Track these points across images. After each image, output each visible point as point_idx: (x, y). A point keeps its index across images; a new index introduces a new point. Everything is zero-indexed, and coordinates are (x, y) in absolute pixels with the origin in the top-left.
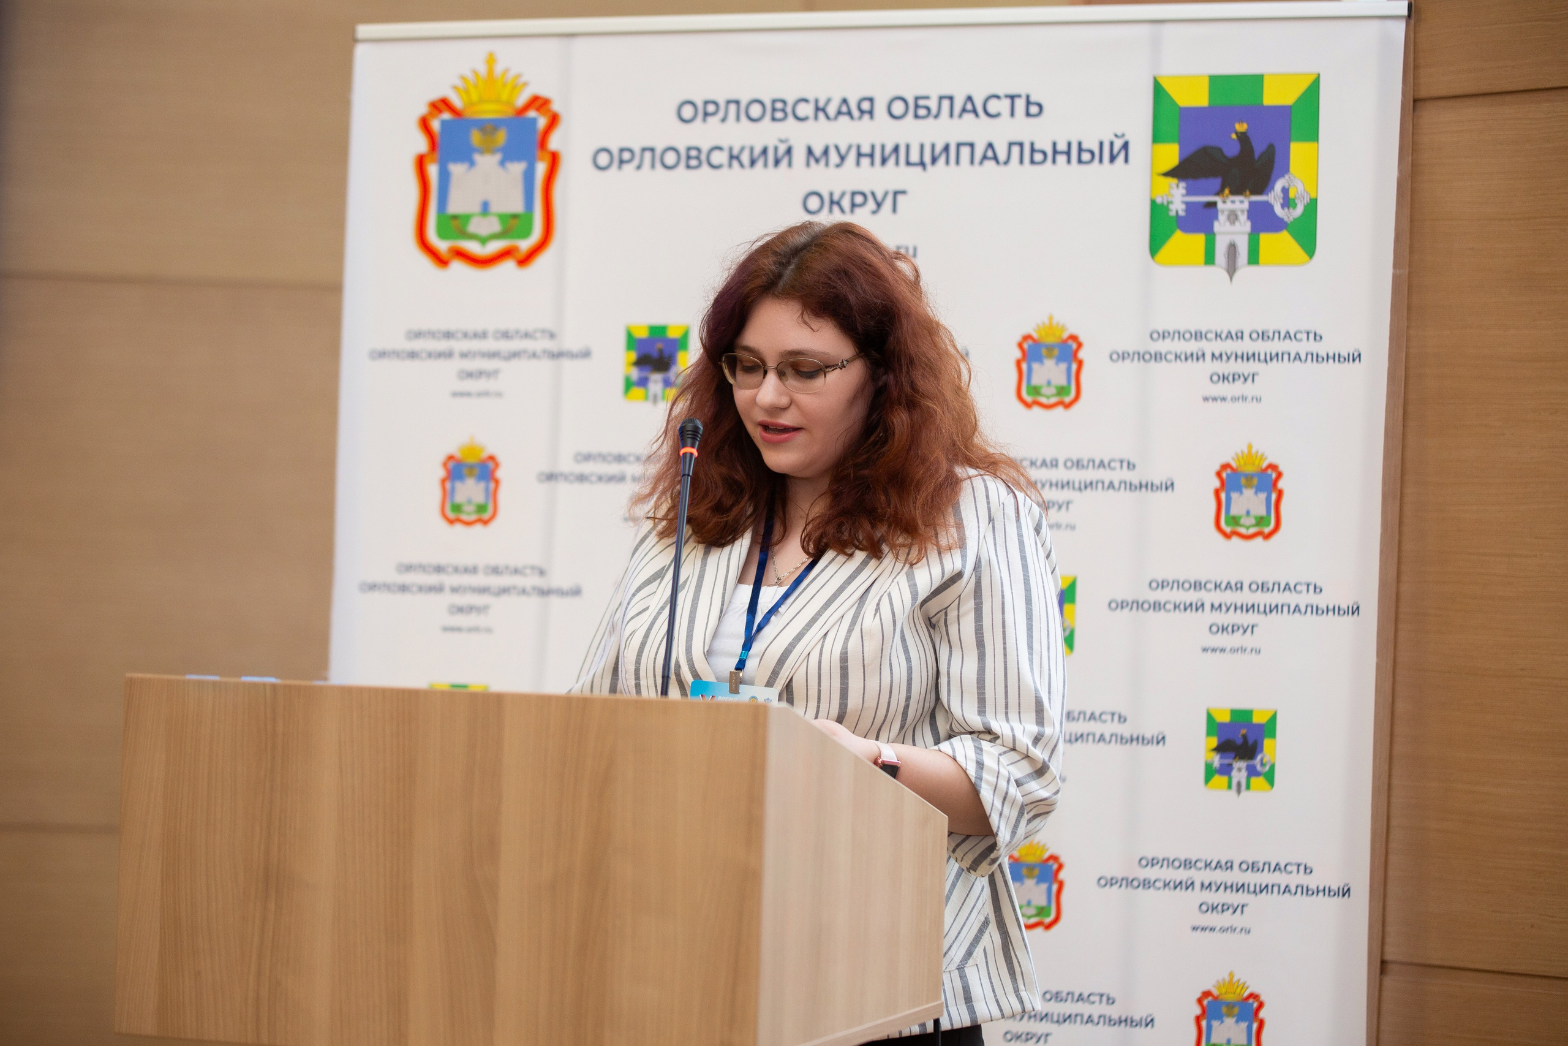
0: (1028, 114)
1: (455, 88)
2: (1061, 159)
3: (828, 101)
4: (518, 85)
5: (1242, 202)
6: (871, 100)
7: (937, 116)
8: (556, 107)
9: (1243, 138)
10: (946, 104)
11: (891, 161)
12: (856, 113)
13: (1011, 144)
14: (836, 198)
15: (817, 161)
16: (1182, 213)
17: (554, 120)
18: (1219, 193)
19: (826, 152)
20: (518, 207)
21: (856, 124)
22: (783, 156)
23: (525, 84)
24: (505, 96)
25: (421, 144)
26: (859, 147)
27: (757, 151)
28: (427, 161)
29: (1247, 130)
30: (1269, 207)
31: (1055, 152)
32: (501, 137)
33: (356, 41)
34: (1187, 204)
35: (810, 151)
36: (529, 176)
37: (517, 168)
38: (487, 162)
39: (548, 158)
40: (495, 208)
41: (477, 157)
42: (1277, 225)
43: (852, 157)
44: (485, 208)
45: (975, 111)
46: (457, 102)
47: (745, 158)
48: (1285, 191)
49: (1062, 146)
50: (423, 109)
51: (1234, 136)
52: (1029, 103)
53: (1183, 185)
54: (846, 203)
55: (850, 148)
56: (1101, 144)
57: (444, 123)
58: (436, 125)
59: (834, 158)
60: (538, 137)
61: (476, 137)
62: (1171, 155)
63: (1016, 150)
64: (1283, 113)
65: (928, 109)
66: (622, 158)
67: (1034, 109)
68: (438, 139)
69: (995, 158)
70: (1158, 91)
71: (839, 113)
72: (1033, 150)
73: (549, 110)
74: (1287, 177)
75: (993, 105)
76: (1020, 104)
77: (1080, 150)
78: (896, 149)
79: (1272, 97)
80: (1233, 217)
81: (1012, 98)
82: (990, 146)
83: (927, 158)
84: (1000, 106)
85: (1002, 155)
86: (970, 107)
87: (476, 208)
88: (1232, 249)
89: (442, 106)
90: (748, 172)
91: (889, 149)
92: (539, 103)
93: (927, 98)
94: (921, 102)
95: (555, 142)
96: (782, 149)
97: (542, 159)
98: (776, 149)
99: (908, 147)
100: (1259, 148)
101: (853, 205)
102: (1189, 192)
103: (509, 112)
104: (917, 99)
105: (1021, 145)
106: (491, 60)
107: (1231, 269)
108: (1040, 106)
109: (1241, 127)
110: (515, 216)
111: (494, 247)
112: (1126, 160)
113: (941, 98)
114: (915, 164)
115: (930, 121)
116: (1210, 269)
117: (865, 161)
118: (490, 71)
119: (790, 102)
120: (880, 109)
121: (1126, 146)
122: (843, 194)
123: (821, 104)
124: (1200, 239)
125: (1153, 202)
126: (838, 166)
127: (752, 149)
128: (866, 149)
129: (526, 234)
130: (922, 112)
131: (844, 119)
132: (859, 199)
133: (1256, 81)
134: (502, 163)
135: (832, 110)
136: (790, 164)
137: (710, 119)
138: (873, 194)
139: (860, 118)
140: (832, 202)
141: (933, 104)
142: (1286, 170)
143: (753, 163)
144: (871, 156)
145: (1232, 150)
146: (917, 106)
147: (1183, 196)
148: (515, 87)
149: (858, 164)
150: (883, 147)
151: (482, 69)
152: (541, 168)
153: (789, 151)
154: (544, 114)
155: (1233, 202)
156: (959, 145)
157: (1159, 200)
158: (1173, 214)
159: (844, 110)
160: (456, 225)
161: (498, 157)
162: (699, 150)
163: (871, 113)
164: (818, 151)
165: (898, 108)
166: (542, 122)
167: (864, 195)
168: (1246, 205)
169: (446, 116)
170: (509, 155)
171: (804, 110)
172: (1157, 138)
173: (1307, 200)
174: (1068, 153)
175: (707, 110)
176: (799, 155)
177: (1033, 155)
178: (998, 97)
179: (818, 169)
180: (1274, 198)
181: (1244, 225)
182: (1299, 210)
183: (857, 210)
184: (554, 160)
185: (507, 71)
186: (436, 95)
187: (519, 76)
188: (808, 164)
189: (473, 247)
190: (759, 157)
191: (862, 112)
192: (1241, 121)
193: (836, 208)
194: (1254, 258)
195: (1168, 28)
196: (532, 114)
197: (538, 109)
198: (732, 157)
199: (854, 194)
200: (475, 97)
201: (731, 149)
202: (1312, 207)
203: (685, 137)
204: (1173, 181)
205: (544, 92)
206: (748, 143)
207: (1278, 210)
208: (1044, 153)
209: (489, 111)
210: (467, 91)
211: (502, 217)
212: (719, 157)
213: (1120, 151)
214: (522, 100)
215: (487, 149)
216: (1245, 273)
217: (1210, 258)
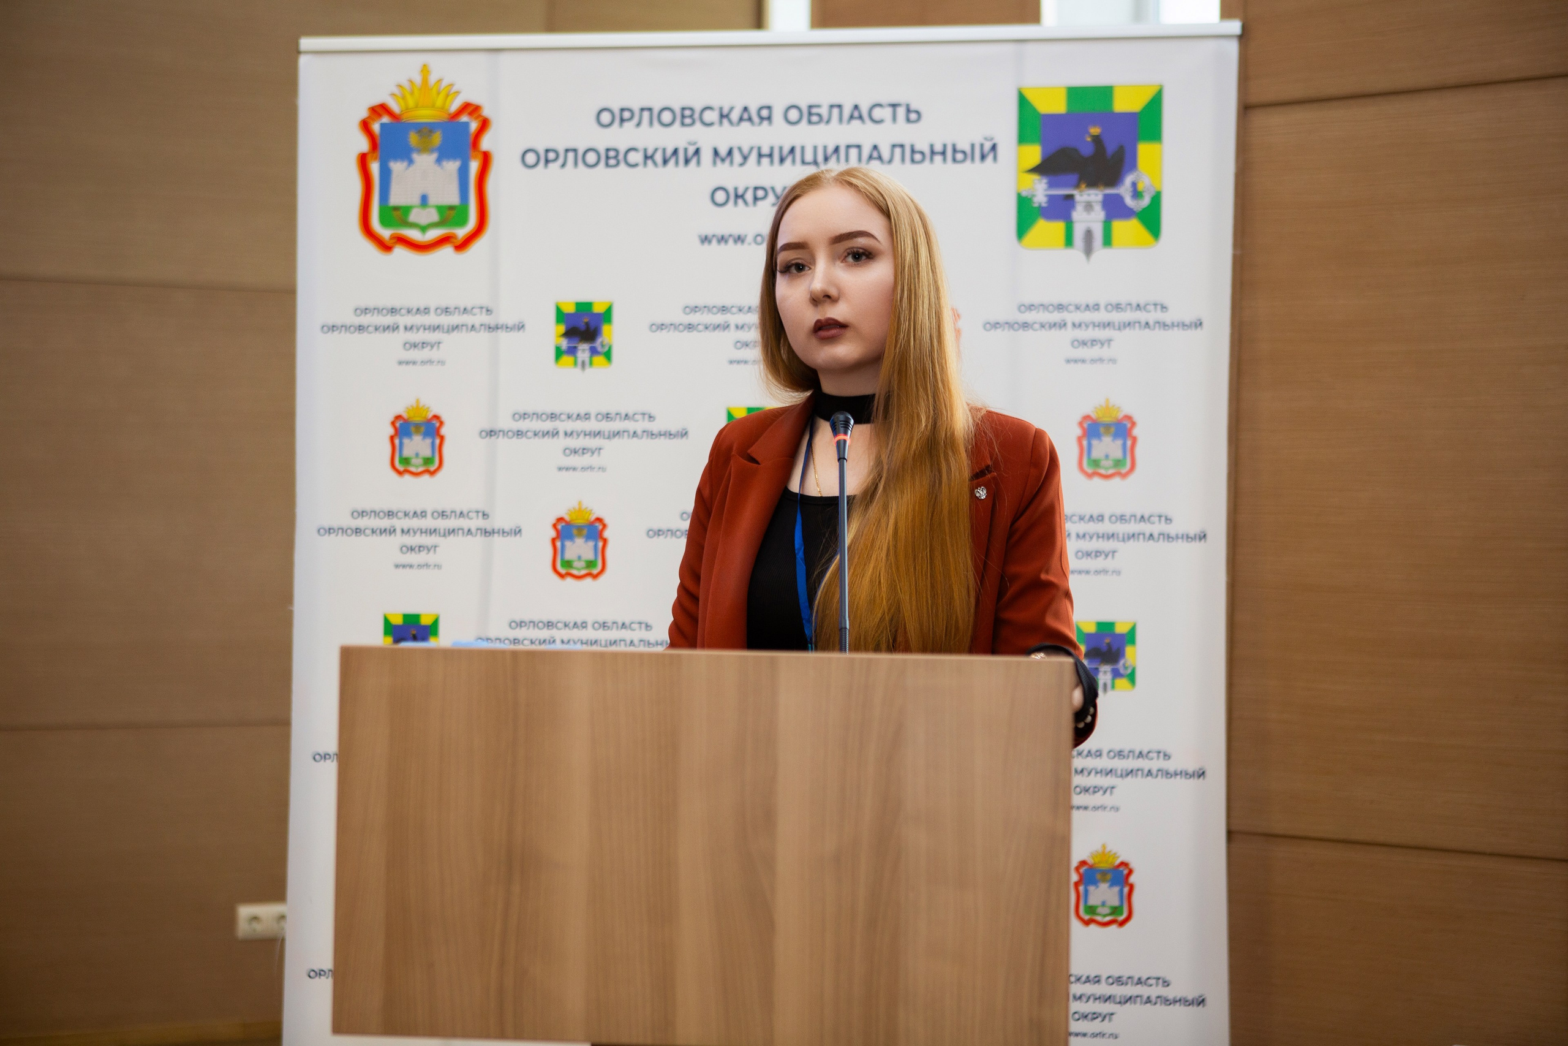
0: (908, 120)
1: (393, 95)
2: (938, 159)
3: (732, 109)
4: (451, 92)
5: (1097, 195)
6: (769, 108)
7: (828, 122)
8: (486, 112)
9: (1097, 139)
10: (836, 111)
11: (789, 161)
12: (756, 119)
13: (894, 146)
14: (740, 192)
15: (723, 160)
16: (1044, 205)
17: (485, 124)
18: (1077, 186)
19: (730, 153)
20: (454, 199)
21: (756, 129)
22: (692, 157)
23: (458, 93)
24: (439, 102)
25: (364, 145)
26: (759, 149)
27: (669, 152)
28: (369, 157)
29: (1101, 133)
30: (1119, 199)
31: (933, 153)
32: (437, 138)
33: (299, 52)
34: (1048, 196)
35: (716, 153)
36: (463, 172)
37: (453, 166)
38: (425, 161)
39: (481, 157)
40: (433, 200)
41: (415, 156)
42: (1127, 213)
43: (754, 157)
44: (424, 200)
45: (861, 117)
46: (395, 107)
47: (658, 157)
48: (1134, 185)
49: (938, 148)
50: (364, 114)
51: (1089, 139)
52: (908, 111)
53: (1045, 181)
54: (749, 196)
55: (751, 149)
56: (973, 146)
57: (383, 125)
58: (376, 127)
59: (737, 158)
60: (471, 139)
62: (1034, 154)
63: (898, 151)
64: (1131, 118)
65: (819, 115)
66: (547, 157)
67: (913, 116)
68: (378, 141)
69: (880, 158)
70: (1023, 101)
71: (741, 119)
72: (913, 151)
73: (480, 116)
74: (1135, 174)
75: (877, 113)
76: (901, 112)
77: (955, 151)
78: (792, 150)
79: (1121, 105)
80: (1089, 207)
81: (894, 106)
82: (875, 147)
83: (820, 158)
84: (883, 113)
85: (886, 155)
86: (856, 114)
87: (415, 200)
88: (1089, 235)
89: (380, 110)
90: (661, 170)
91: (786, 150)
92: (470, 109)
93: (818, 106)
94: (814, 110)
95: (486, 143)
96: (691, 150)
97: (475, 158)
98: (686, 150)
99: (803, 148)
100: (1111, 148)
101: (756, 199)
102: (1051, 185)
103: (442, 117)
104: (810, 107)
105: (902, 146)
106: (425, 70)
107: (1088, 250)
108: (918, 112)
109: (1095, 131)
110: (451, 208)
111: (434, 234)
112: (995, 158)
113: (832, 106)
114: (809, 164)
115: (822, 126)
116: (1070, 252)
117: (765, 161)
118: (425, 81)
119: (698, 110)
120: (778, 115)
121: (994, 148)
122: (747, 189)
123: (725, 111)
124: (1059, 226)
125: (1019, 196)
126: (741, 165)
127: (664, 150)
128: (765, 150)
129: (463, 222)
130: (815, 119)
131: (745, 125)
132: (760, 193)
133: (1107, 92)
134: (439, 161)
135: (735, 116)
136: (699, 163)
137: (626, 124)
138: (773, 189)
139: (760, 123)
140: (737, 196)
141: (824, 111)
142: (1133, 166)
143: (665, 162)
144: (770, 155)
145: (1087, 150)
146: (810, 114)
147: (1046, 190)
148: (447, 95)
149: (759, 162)
150: (781, 149)
151: (417, 79)
152: (474, 166)
153: (697, 152)
154: (476, 118)
155: (1089, 195)
156: (848, 147)
157: (1024, 194)
158: (1036, 205)
159: (746, 116)
160: (397, 215)
161: (435, 156)
162: (616, 151)
163: (769, 118)
164: (723, 152)
165: (793, 115)
166: (474, 126)
167: (763, 189)
168: (1100, 197)
169: (386, 119)
170: (444, 154)
171: (709, 116)
172: (1022, 139)
173: (1153, 193)
174: (943, 153)
175: (623, 116)
176: (707, 155)
177: (913, 155)
178: (880, 105)
179: (723, 168)
180: (1124, 191)
181: (1099, 214)
182: (1146, 201)
183: (759, 203)
184: (486, 159)
185: (440, 81)
186: (376, 101)
187: (452, 85)
188: (715, 163)
189: (414, 235)
190: (671, 157)
191: (762, 119)
192: (1095, 124)
193: (740, 201)
194: (1107, 241)
195: (1029, 47)
196: (464, 118)
197: (471, 114)
198: (646, 157)
199: (756, 189)
200: (411, 103)
201: (645, 150)
202: (1157, 199)
203: (604, 139)
204: (1035, 177)
205: (475, 99)
206: (661, 144)
207: (1129, 201)
208: (922, 153)
209: (425, 115)
210: (404, 97)
211: (440, 208)
212: (635, 157)
213: (989, 151)
214: (454, 107)
215: (424, 149)
216: (1100, 253)
217: (1069, 241)
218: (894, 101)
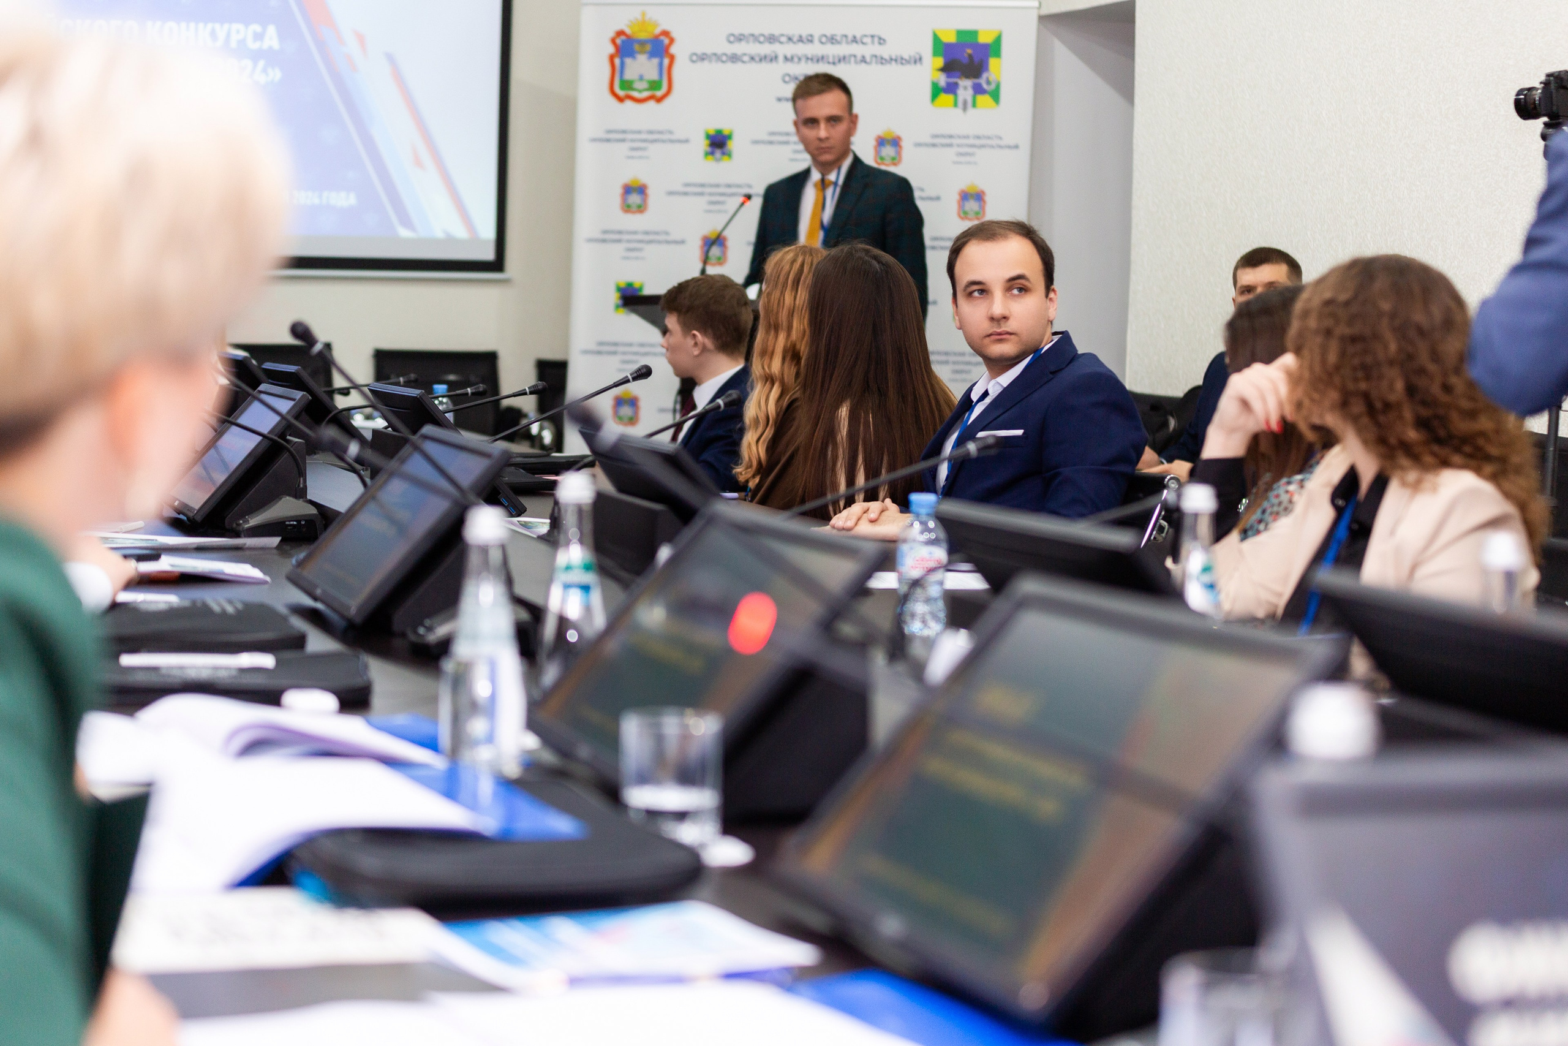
0: (880, 44)
1: (627, 26)
2: (894, 63)
3: (794, 36)
4: (656, 24)
5: (969, 82)
6: (812, 36)
7: (840, 43)
8: (673, 35)
9: (970, 56)
10: (844, 38)
12: (805, 41)
13: (872, 56)
15: (789, 61)
16: (944, 87)
17: (672, 40)
18: (959, 77)
19: (793, 58)
20: (656, 77)
21: (805, 46)
22: (774, 59)
23: (659, 25)
24: (650, 30)
25: (611, 49)
27: (763, 56)
28: (614, 57)
29: (972, 53)
30: (980, 85)
31: (891, 60)
32: (648, 47)
33: (582, 5)
34: (946, 82)
35: (786, 57)
36: (661, 65)
37: (655, 61)
38: (642, 58)
39: (669, 57)
40: (645, 78)
41: (638, 56)
42: (984, 92)
43: (804, 60)
44: (641, 77)
45: (857, 42)
46: (628, 31)
47: (757, 59)
48: (987, 78)
49: (894, 57)
50: (613, 35)
51: (966, 56)
52: (880, 39)
53: (945, 75)
55: (803, 56)
56: (910, 57)
57: (622, 41)
58: (618, 41)
59: (796, 60)
60: (665, 48)
61: (637, 47)
62: (940, 62)
63: (874, 59)
64: (987, 46)
65: (836, 40)
66: (703, 57)
67: (882, 41)
68: (620, 49)
69: (866, 62)
70: (936, 36)
71: (798, 41)
72: (882, 59)
73: (670, 37)
74: (988, 73)
75: (865, 40)
76: (876, 40)
77: (902, 59)
79: (982, 39)
80: (965, 88)
81: (873, 36)
83: (837, 62)
84: (868, 40)
85: (868, 61)
86: (855, 40)
87: (637, 77)
88: (965, 103)
89: (621, 33)
90: (759, 65)
91: (820, 57)
92: (665, 33)
93: (836, 35)
94: (834, 38)
96: (773, 55)
97: (667, 57)
98: (771, 55)
100: (976, 60)
102: (948, 77)
103: (651, 37)
104: (832, 36)
105: (877, 56)
106: (644, 14)
107: (965, 108)
108: (884, 40)
109: (969, 51)
110: (654, 82)
111: (645, 94)
112: (921, 63)
113: (843, 36)
117: (810, 62)
118: (643, 19)
119: (777, 36)
120: (816, 40)
121: (921, 58)
123: (791, 37)
124: (950, 98)
125: (933, 82)
126: (798, 64)
127: (760, 55)
128: (810, 57)
129: (660, 89)
130: (834, 41)
131: (800, 44)
133: (975, 33)
134: (648, 58)
135: (795, 39)
136: (777, 62)
137: (742, 42)
139: (808, 43)
141: (839, 38)
142: (987, 69)
143: (760, 61)
145: (965, 61)
146: (832, 39)
147: (945, 80)
148: (654, 26)
150: (817, 56)
152: (666, 61)
153: (776, 57)
154: (668, 38)
155: (966, 82)
157: (935, 81)
158: (940, 87)
159: (801, 40)
160: (627, 85)
161: (647, 56)
162: (737, 55)
163: (812, 41)
165: (824, 40)
166: (666, 42)
168: (971, 84)
169: (624, 38)
170: (652, 54)
171: (783, 39)
172: (935, 54)
173: (996, 82)
174: (896, 60)
175: (740, 38)
176: (781, 58)
177: (882, 61)
178: (866, 36)
179: (789, 64)
180: (982, 81)
181: (970, 92)
182: (993, 86)
184: (672, 58)
185: (650, 19)
186: (618, 28)
187: (656, 21)
188: (785, 63)
189: (635, 94)
190: (763, 59)
191: (808, 41)
192: (969, 49)
194: (974, 105)
195: (938, 10)
196: (662, 38)
197: (665, 36)
198: (751, 59)
200: (636, 29)
201: (751, 55)
202: (998, 85)
203: (731, 49)
204: (940, 73)
205: (668, 29)
206: (758, 53)
207: (985, 86)
208: (886, 60)
209: (643, 36)
210: (632, 27)
211: (648, 82)
212: (746, 58)
213: (918, 60)
214: (657, 31)
215: (641, 52)
216: (971, 111)
217: (956, 105)
218: (872, 33)
